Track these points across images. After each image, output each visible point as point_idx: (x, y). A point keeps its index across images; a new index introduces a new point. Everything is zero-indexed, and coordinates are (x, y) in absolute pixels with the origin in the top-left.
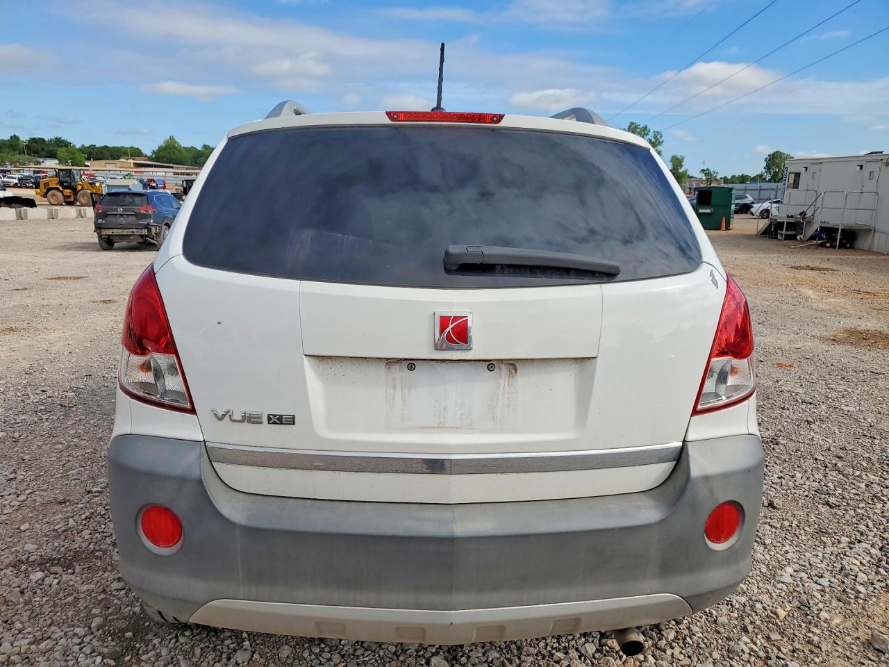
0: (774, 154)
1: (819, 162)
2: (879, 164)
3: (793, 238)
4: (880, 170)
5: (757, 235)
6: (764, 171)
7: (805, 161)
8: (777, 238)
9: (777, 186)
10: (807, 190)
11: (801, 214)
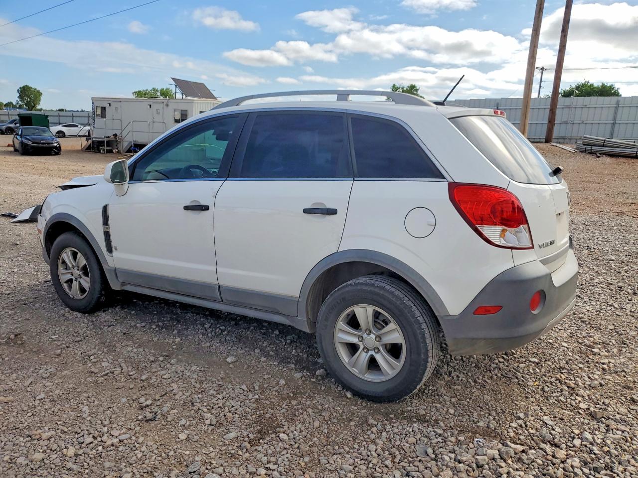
0: (24, 87)
1: (119, 101)
2: (162, 105)
3: (110, 151)
4: (163, 108)
5: (82, 150)
6: (18, 99)
7: (109, 100)
8: (100, 152)
9: (59, 114)
10: (113, 119)
11: (113, 135)
